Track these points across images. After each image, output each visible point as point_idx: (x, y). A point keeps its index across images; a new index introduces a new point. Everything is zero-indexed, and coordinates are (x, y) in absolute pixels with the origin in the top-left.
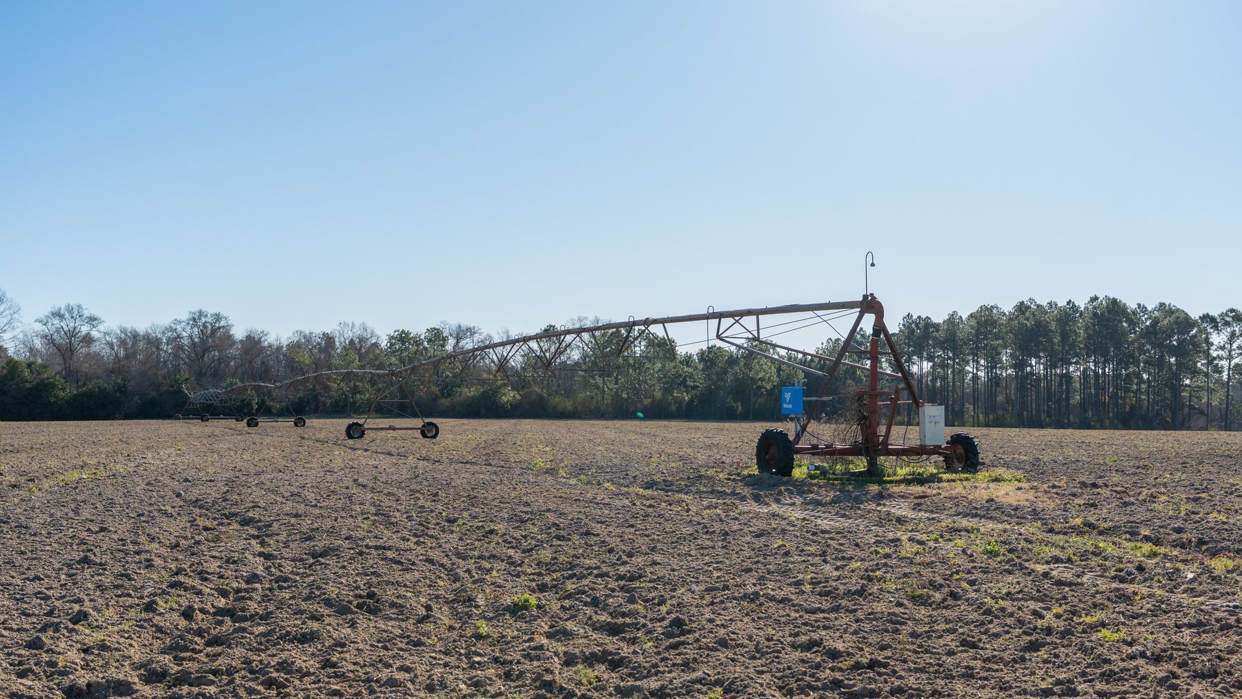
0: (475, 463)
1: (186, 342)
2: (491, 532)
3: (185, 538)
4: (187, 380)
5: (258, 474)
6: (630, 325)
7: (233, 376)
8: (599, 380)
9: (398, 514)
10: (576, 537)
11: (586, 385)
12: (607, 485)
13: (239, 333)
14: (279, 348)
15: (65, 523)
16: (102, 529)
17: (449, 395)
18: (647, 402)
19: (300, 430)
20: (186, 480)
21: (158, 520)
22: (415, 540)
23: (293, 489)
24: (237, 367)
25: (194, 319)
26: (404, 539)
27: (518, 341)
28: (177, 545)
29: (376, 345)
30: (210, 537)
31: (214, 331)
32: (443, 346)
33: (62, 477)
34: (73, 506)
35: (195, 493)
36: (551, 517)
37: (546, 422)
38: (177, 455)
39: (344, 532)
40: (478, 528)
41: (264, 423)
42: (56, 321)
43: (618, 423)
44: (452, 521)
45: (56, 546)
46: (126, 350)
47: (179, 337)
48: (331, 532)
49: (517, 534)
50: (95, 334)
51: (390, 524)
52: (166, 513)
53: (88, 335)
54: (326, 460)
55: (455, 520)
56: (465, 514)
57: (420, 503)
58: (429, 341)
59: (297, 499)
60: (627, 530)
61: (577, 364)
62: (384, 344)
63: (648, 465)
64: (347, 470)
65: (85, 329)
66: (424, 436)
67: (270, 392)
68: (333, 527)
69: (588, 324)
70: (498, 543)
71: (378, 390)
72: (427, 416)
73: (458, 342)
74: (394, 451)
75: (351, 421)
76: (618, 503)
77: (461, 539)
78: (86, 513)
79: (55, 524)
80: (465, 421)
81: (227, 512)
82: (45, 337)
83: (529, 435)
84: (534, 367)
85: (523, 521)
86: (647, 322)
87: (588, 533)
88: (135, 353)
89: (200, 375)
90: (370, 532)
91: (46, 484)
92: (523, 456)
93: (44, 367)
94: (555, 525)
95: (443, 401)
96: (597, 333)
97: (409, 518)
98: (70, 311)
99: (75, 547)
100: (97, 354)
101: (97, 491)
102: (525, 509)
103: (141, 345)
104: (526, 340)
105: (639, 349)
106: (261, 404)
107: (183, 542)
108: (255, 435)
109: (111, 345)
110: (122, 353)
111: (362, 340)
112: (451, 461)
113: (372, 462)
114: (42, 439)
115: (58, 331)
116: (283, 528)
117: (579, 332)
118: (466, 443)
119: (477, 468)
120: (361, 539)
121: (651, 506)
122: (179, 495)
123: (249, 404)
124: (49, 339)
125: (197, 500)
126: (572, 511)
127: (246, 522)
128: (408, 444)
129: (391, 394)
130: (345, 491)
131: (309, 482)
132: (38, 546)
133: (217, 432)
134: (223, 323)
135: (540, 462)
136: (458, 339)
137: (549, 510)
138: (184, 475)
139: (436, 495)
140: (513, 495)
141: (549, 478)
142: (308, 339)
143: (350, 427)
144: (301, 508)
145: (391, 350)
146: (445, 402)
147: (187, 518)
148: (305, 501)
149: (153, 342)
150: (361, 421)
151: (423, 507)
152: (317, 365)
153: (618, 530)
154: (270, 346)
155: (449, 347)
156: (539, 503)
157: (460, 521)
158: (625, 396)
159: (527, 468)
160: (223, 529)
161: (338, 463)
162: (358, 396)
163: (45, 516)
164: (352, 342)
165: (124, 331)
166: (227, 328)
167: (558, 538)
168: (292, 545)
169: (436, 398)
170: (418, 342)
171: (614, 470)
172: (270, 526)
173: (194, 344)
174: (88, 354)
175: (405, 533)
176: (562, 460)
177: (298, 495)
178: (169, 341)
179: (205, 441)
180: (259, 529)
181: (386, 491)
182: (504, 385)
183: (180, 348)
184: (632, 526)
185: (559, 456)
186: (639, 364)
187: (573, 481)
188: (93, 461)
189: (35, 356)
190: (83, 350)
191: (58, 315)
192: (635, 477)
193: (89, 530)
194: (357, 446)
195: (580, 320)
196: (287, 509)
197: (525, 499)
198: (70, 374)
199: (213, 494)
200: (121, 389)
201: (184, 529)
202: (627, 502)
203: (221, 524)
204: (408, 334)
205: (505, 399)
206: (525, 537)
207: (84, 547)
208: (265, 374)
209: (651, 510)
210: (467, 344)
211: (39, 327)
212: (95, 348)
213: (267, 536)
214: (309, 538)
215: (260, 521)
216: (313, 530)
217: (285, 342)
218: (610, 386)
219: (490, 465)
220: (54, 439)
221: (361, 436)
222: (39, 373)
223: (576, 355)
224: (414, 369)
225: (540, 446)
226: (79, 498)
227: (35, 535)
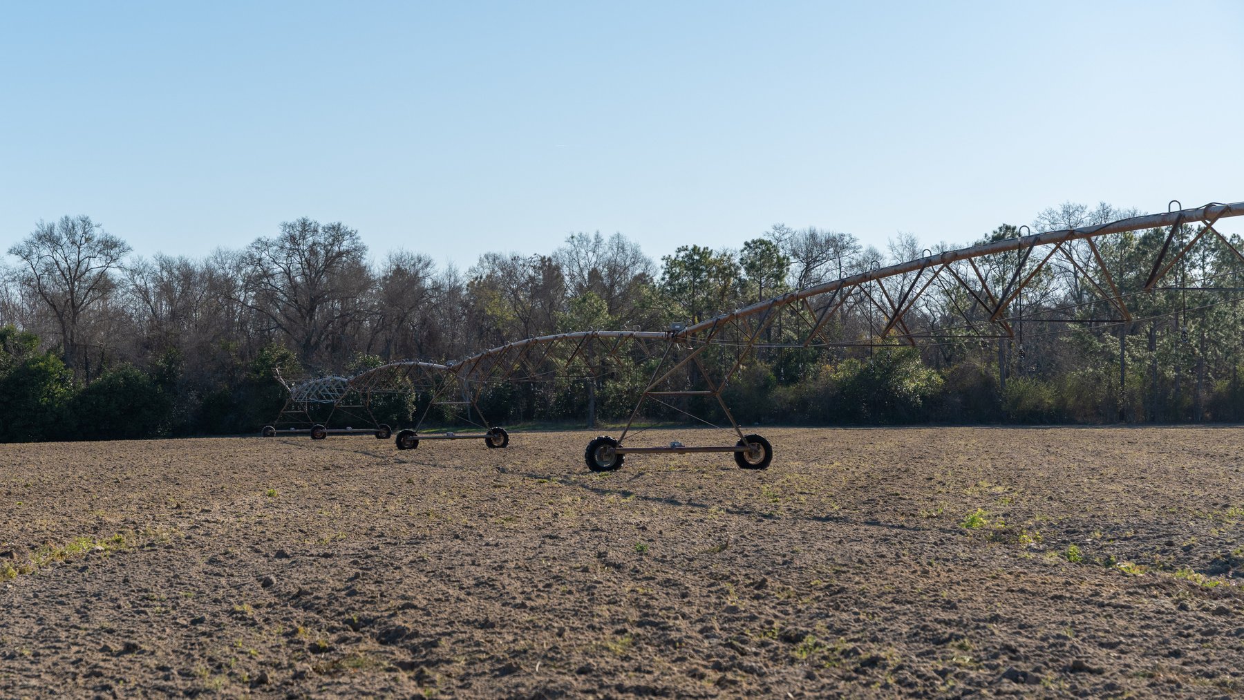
0: (845, 520)
1: (279, 282)
2: (873, 662)
3: (278, 667)
4: (283, 358)
5: (415, 542)
6: (1179, 219)
7: (369, 349)
8: (1113, 342)
9: (681, 623)
10: (1050, 675)
11: (1085, 351)
12: (1124, 565)
13: (377, 263)
14: (455, 290)
15: (63, 635)
16: (130, 648)
17: (792, 380)
18: (1221, 385)
19: (496, 455)
20: (281, 554)
21: (228, 632)
22: (716, 676)
23: (479, 572)
24: (375, 331)
25: (293, 239)
26: (695, 675)
27: (929, 262)
28: (262, 680)
29: (642, 279)
30: (323, 665)
31: (332, 259)
32: (779, 277)
33: (59, 549)
34: (78, 603)
35: (295, 580)
36: (1001, 634)
37: (999, 432)
38: (267, 506)
39: (577, 659)
40: (846, 653)
41: (430, 441)
42: (45, 252)
43: (1156, 434)
44: (792, 639)
45: (48, 678)
46: (171, 302)
47: (266, 274)
48: (551, 658)
49: (927, 667)
50: (115, 273)
51: (667, 644)
52: (242, 618)
53: (102, 274)
54: (546, 515)
55: (799, 638)
56: (820, 625)
57: (730, 601)
58: (751, 268)
59: (488, 591)
60: (1166, 663)
61: (1063, 307)
62: (658, 276)
63: (1219, 522)
64: (586, 535)
65: (96, 264)
66: (743, 463)
67: (438, 380)
68: (554, 649)
69: (1086, 221)
70: (886, 686)
71: (649, 371)
72: (749, 423)
73: (808, 269)
74: (680, 494)
75: (594, 435)
76: (1148, 605)
77: (810, 676)
78: (101, 618)
79: (47, 637)
80: (827, 432)
81: (354, 616)
82: (27, 281)
83: (962, 460)
84: (969, 317)
85: (940, 641)
86: (1211, 213)
87: (1078, 668)
88: (188, 308)
89: (308, 348)
90: (627, 658)
91: (33, 561)
92: (946, 505)
93: (28, 338)
94: (1008, 649)
95: (780, 390)
96: (1110, 238)
97: (707, 632)
98: (70, 229)
99: (80, 681)
100: (120, 312)
101: (120, 574)
102: (945, 616)
103: (199, 292)
104: (947, 258)
105: (1200, 271)
106: (423, 403)
107: (272, 675)
108: (411, 465)
109: (144, 293)
110: (164, 309)
111: (614, 270)
112: (796, 515)
113: (636, 518)
114: (27, 476)
115: (49, 270)
116: (459, 648)
117: (1060, 238)
118: (828, 479)
119: (848, 530)
120: (608, 673)
121: (1220, 611)
122: (267, 584)
123: (399, 405)
124: (34, 286)
125: (301, 593)
126: (1047, 620)
127: (390, 637)
128: (708, 480)
129: (676, 377)
130: (581, 576)
131: (512, 557)
132: (16, 677)
133: (341, 460)
134: (346, 245)
135: (981, 517)
136: (810, 262)
137: (995, 619)
138: (278, 545)
139: (762, 585)
140: (920, 586)
141: (1000, 550)
142: (509, 269)
143: (593, 447)
144: (495, 610)
145: (674, 290)
146: (785, 394)
147: (280, 628)
148: (503, 597)
149: (219, 286)
150: (614, 435)
151: (734, 609)
152: (528, 322)
153: (1146, 662)
154: (437, 287)
155: (791, 280)
156: (977, 603)
157: (810, 640)
158: (1170, 374)
159: (955, 529)
160: (347, 649)
161: (569, 519)
162: (610, 384)
163: (30, 622)
164: (594, 274)
165: (166, 265)
166: (356, 252)
167: (1014, 676)
168: (477, 683)
169: (766, 387)
170: (724, 269)
171: (1142, 533)
172: (434, 644)
173: (294, 286)
174: (105, 313)
175: (697, 662)
176: (1029, 514)
177: (490, 583)
178: (251, 282)
179: (318, 478)
180: (414, 650)
181: (660, 577)
182: (909, 356)
183: (269, 296)
184: (1176, 654)
185: (1024, 505)
186: (1202, 306)
187: (1051, 558)
188: (116, 519)
189: (11, 318)
190: (96, 306)
191: (48, 238)
192: (1187, 549)
193: (105, 649)
194: (608, 485)
195: (1068, 212)
196: (467, 611)
197: (945, 594)
198: (74, 352)
199: (330, 581)
200: (165, 377)
201: (276, 649)
202: (1167, 603)
203: (343, 640)
204: (705, 254)
205: (910, 385)
206: (943, 674)
207: (96, 681)
208: (429, 343)
209: (1220, 620)
210: (828, 272)
211: (16, 263)
212: (117, 299)
213: (429, 664)
214: (509, 670)
215: (416, 634)
216: (516, 654)
217: (464, 279)
218: (1136, 356)
219: (875, 523)
220: (48, 476)
221: (617, 464)
222: (19, 352)
223: (1060, 289)
224: (717, 326)
225: (985, 484)
226: (88, 587)
227: (12, 657)
